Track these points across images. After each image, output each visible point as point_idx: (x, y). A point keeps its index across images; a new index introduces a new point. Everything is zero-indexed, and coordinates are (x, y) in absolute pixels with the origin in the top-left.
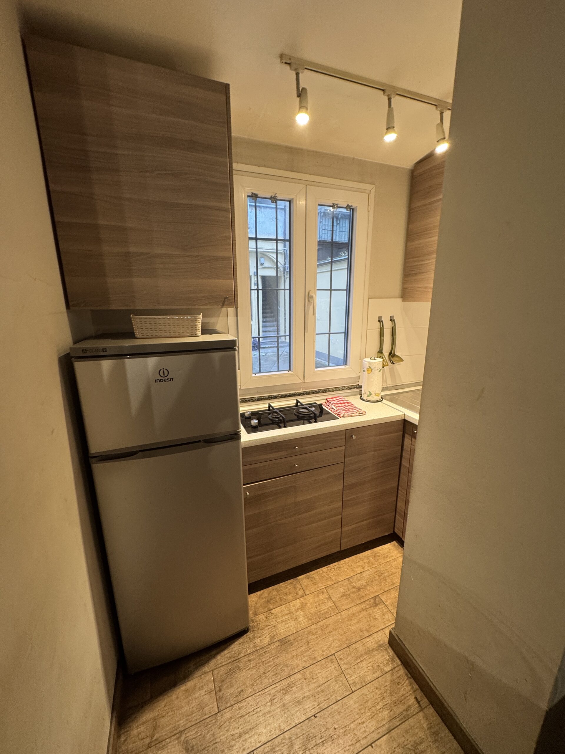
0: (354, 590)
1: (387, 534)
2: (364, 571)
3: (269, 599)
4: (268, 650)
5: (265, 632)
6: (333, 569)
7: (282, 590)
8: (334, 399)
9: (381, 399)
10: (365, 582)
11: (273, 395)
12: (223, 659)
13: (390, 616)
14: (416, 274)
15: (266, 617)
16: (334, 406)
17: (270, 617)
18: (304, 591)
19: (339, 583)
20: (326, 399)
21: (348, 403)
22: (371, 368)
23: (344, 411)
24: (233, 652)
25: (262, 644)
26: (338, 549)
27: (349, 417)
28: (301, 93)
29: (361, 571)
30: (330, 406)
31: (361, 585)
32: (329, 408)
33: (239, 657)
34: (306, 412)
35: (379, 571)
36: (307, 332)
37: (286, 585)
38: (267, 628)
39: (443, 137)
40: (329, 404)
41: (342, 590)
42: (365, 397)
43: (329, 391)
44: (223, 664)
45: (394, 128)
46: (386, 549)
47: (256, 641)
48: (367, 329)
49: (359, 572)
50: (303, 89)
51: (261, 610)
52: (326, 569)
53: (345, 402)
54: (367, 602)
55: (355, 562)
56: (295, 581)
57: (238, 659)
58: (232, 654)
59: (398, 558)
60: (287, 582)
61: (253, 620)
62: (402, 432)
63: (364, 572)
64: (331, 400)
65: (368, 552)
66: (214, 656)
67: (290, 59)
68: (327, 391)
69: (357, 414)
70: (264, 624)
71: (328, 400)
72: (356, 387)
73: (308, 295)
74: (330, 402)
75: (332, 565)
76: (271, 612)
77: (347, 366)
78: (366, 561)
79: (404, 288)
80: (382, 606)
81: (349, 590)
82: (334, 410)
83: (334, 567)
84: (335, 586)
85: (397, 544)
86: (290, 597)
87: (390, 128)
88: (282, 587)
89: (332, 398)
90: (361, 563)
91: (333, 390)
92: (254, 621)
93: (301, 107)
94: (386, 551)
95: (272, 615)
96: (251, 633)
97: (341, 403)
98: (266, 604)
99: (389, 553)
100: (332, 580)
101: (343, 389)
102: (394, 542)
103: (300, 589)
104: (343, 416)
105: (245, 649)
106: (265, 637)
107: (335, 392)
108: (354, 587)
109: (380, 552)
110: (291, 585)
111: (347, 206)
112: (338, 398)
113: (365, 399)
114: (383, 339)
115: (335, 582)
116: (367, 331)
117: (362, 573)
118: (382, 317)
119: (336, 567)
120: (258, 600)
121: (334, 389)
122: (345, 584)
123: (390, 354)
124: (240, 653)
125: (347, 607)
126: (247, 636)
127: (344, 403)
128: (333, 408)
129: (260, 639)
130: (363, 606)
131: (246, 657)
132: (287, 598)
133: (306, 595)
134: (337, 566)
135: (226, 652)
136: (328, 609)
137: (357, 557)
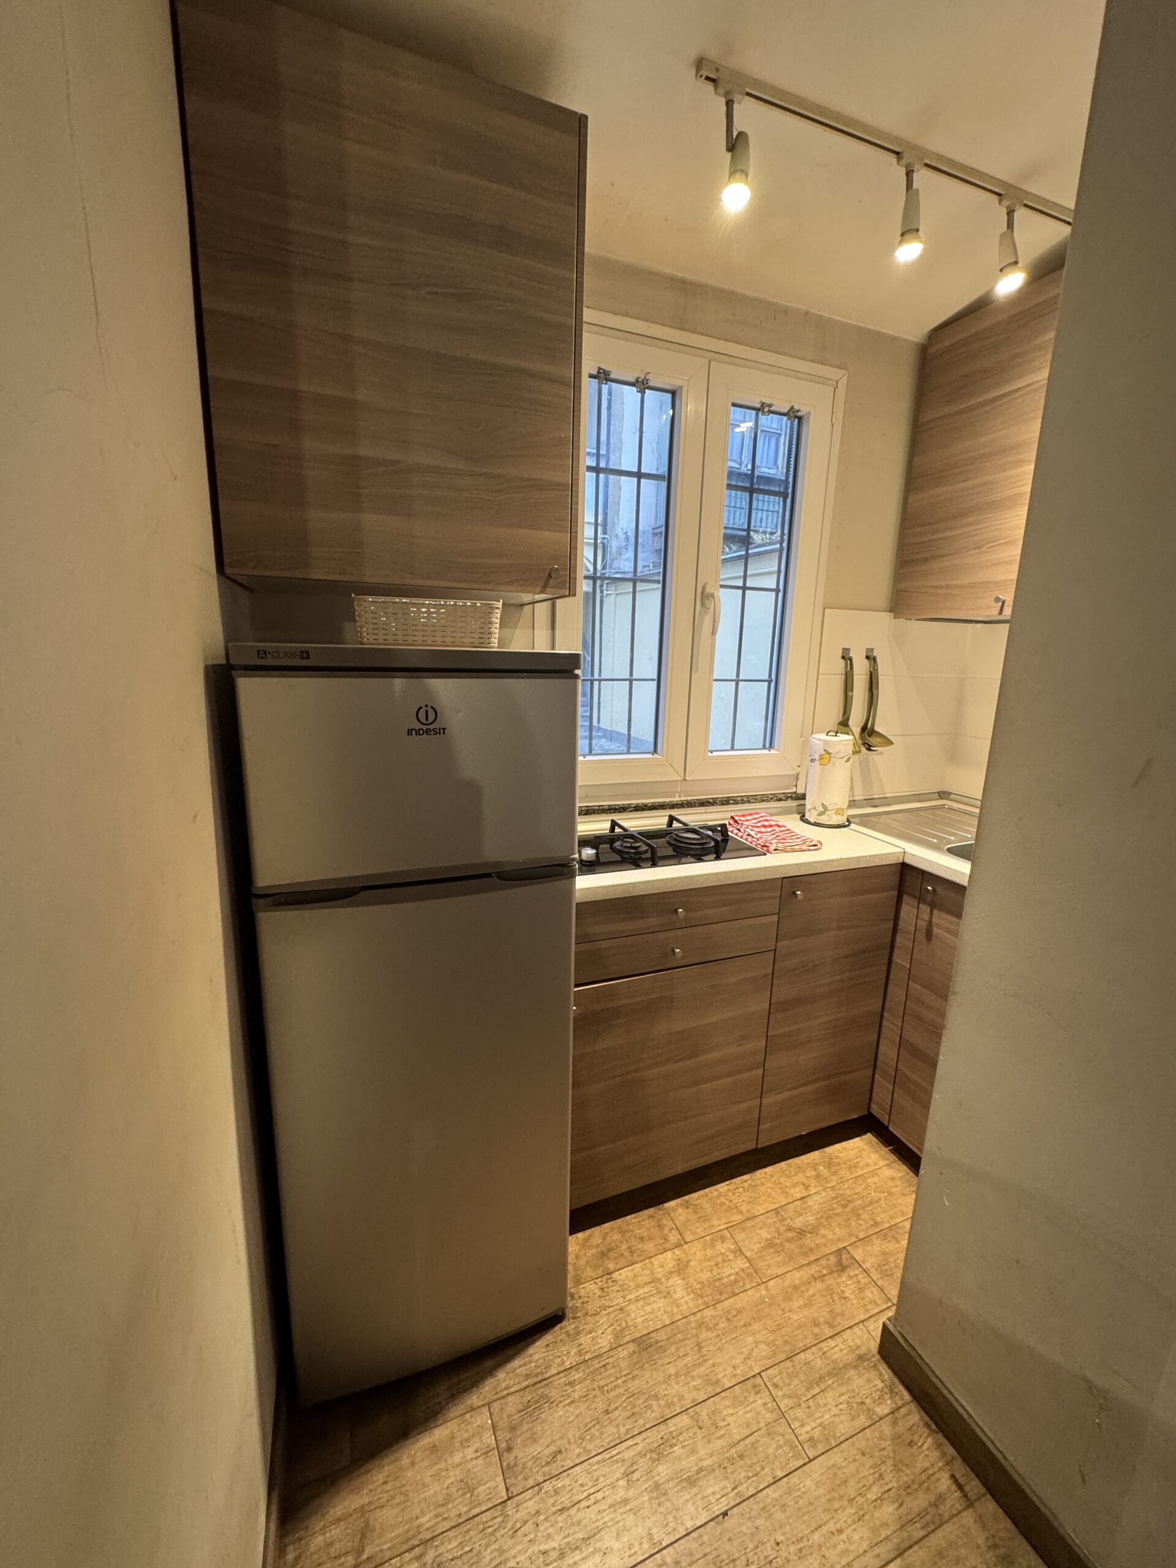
0: (790, 1234)
1: (856, 1117)
2: (808, 1196)
3: (604, 1249)
4: (611, 1360)
5: (601, 1322)
6: (741, 1189)
7: (632, 1231)
8: (749, 818)
9: (847, 823)
10: (814, 1217)
11: (619, 805)
12: (510, 1379)
13: (875, 1293)
14: (927, 560)
15: (602, 1289)
16: (752, 830)
17: (611, 1289)
18: (681, 1234)
19: (758, 1220)
20: (732, 818)
21: (778, 826)
22: (829, 754)
23: (775, 841)
24: (533, 1364)
25: (597, 1347)
26: (751, 1146)
27: (787, 852)
28: (735, 143)
29: (803, 1195)
30: (742, 830)
31: (806, 1224)
32: (740, 834)
33: (547, 1376)
34: (694, 839)
35: (841, 1195)
36: (696, 672)
37: (640, 1219)
38: (604, 1312)
39: (1013, 260)
40: (738, 827)
41: (764, 1234)
42: (811, 816)
43: (736, 803)
44: (512, 1390)
45: (919, 233)
46: (852, 1149)
47: (582, 1340)
48: (818, 674)
49: (799, 1196)
50: (740, 134)
51: (589, 1272)
52: (726, 1188)
53: (773, 823)
54: (823, 1262)
55: (787, 1175)
56: (661, 1212)
57: (545, 1379)
58: (531, 1368)
59: (880, 1168)
60: (640, 1213)
61: (574, 1294)
62: (896, 893)
63: (809, 1198)
64: (743, 819)
65: (815, 1155)
66: (491, 1372)
67: (717, 70)
68: (731, 802)
69: (804, 847)
70: (598, 1303)
71: (736, 818)
72: (791, 797)
73: (702, 593)
74: (740, 822)
75: (737, 1180)
76: (611, 1278)
77: (773, 751)
78: (811, 1173)
79: (898, 591)
80: (857, 1272)
81: (779, 1234)
82: (753, 837)
83: (742, 1185)
84: (749, 1224)
85: (874, 1140)
86: (650, 1247)
87: (909, 231)
88: (631, 1224)
89: (743, 816)
90: (800, 1177)
91: (743, 800)
92: (576, 1296)
93: (732, 173)
94: (853, 1153)
95: (614, 1283)
96: (571, 1322)
97: (765, 826)
98: (600, 1261)
99: (860, 1159)
100: (741, 1212)
101: (764, 799)
102: (869, 1136)
103: (673, 1229)
104: (775, 850)
105: (559, 1357)
106: (603, 1333)
107: (746, 804)
108: (790, 1229)
109: (840, 1155)
110: (651, 1219)
111: (789, 411)
112: (756, 816)
113: (812, 820)
114: (852, 696)
115: (747, 1215)
116: (818, 677)
117: (806, 1199)
118: (850, 649)
119: (746, 1185)
120: (580, 1251)
121: (745, 799)
122: (770, 1221)
123: (864, 729)
124: (548, 1367)
125: (779, 1271)
126: (561, 1328)
127: (771, 826)
128: (749, 835)
129: (591, 1335)
130: (813, 1270)
131: (562, 1375)
132: (645, 1248)
133: (686, 1243)
134: (749, 1182)
135: (516, 1363)
136: (737, 1274)
137: (790, 1165)
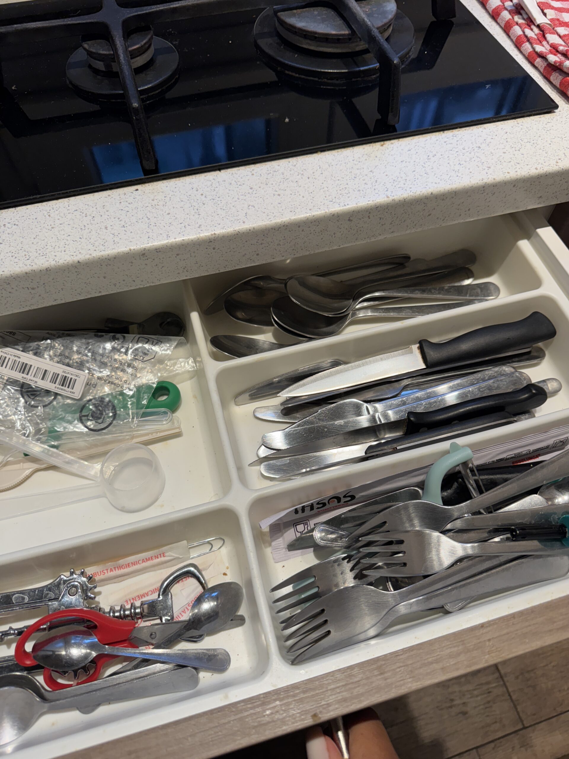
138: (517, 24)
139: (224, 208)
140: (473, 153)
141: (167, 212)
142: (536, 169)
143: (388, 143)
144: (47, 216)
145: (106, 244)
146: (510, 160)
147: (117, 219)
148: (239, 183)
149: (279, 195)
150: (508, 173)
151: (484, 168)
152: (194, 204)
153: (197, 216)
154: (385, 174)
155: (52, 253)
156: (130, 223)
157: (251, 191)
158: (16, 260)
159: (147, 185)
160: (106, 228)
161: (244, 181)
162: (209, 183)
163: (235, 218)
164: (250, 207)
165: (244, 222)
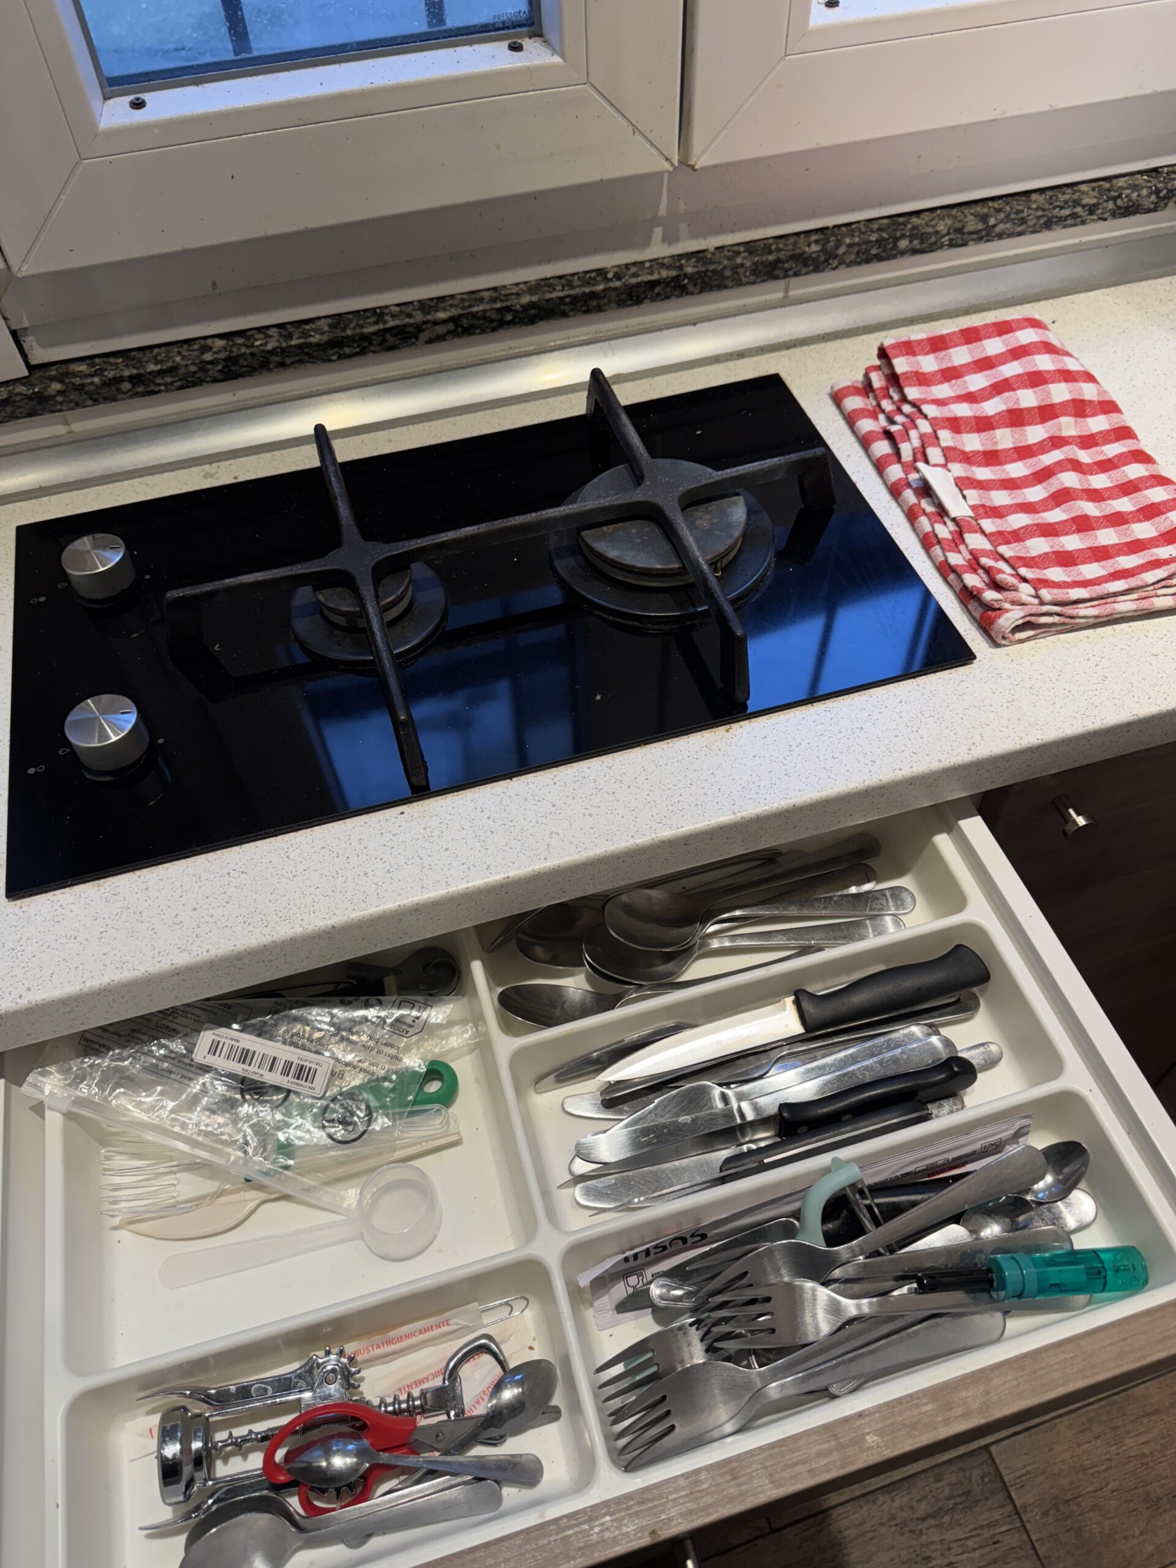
138: (924, 513)
139: (519, 838)
140: (852, 740)
141: (444, 847)
142: (940, 761)
143: (735, 726)
144: (285, 858)
145: (368, 899)
146: (903, 748)
147: (379, 860)
148: (537, 798)
149: (591, 815)
150: (900, 769)
151: (867, 762)
152: (480, 833)
153: (484, 852)
154: (732, 777)
155: (298, 915)
156: (396, 866)
157: (553, 809)
158: (251, 928)
159: (415, 804)
160: (366, 874)
161: (543, 794)
162: (498, 799)
163: (534, 852)
164: (553, 835)
165: (546, 859)
